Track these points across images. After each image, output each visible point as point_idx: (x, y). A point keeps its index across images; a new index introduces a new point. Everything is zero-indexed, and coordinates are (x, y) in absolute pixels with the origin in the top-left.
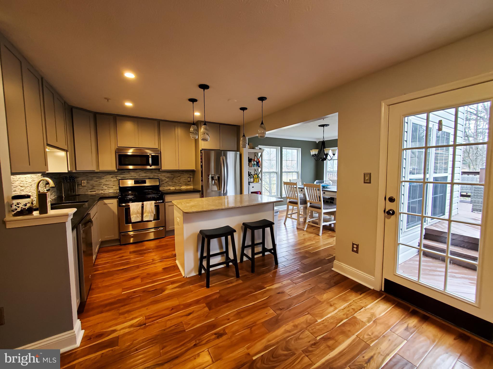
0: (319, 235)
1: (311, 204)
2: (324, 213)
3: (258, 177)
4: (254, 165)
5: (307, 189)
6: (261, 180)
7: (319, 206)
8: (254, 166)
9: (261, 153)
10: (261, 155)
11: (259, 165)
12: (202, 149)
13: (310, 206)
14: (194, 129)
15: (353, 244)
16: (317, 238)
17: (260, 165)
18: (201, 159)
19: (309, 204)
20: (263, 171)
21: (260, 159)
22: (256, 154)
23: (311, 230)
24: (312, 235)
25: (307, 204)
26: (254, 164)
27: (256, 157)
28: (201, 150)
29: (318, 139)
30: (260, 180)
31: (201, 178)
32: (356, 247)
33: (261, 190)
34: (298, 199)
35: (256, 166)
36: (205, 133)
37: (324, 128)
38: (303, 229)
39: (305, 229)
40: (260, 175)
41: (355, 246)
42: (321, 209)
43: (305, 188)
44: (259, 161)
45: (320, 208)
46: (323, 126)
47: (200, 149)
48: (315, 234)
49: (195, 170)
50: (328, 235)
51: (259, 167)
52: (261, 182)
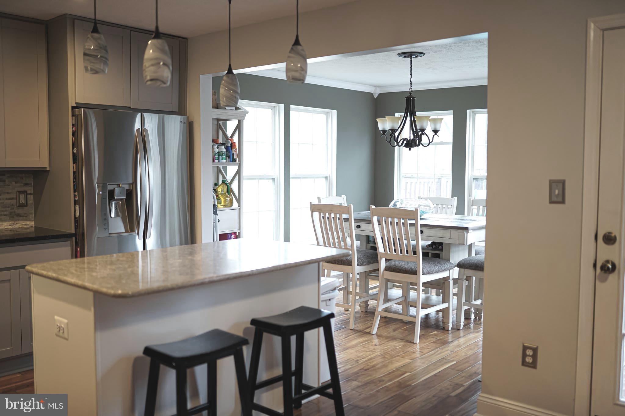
0: (413, 343)
1: (390, 263)
2: (423, 283)
3: (230, 191)
4: (219, 155)
5: (379, 222)
6: (239, 200)
7: (412, 266)
8: (218, 159)
9: (239, 121)
10: (239, 128)
11: (233, 154)
12: (76, 103)
13: (388, 269)
14: (99, 44)
15: (525, 348)
16: (410, 349)
17: (235, 157)
18: (73, 134)
19: (383, 264)
20: (245, 172)
21: (236, 139)
22: (220, 122)
23: (390, 330)
24: (398, 345)
25: (378, 262)
26: (219, 152)
27: (220, 133)
28: (73, 108)
29: (379, 86)
30: (234, 201)
31: (75, 196)
32: (531, 354)
33: (239, 229)
34: (352, 250)
35: (226, 160)
36: (159, 63)
37: (411, 61)
38: (368, 330)
39: (375, 331)
40: (235, 186)
41: (529, 352)
42: (416, 274)
43: (375, 219)
44: (233, 145)
45: (414, 272)
46: (410, 55)
47: (72, 103)
48: (403, 339)
49: (48, 169)
50: (433, 340)
51: (234, 161)
52: (239, 206)
